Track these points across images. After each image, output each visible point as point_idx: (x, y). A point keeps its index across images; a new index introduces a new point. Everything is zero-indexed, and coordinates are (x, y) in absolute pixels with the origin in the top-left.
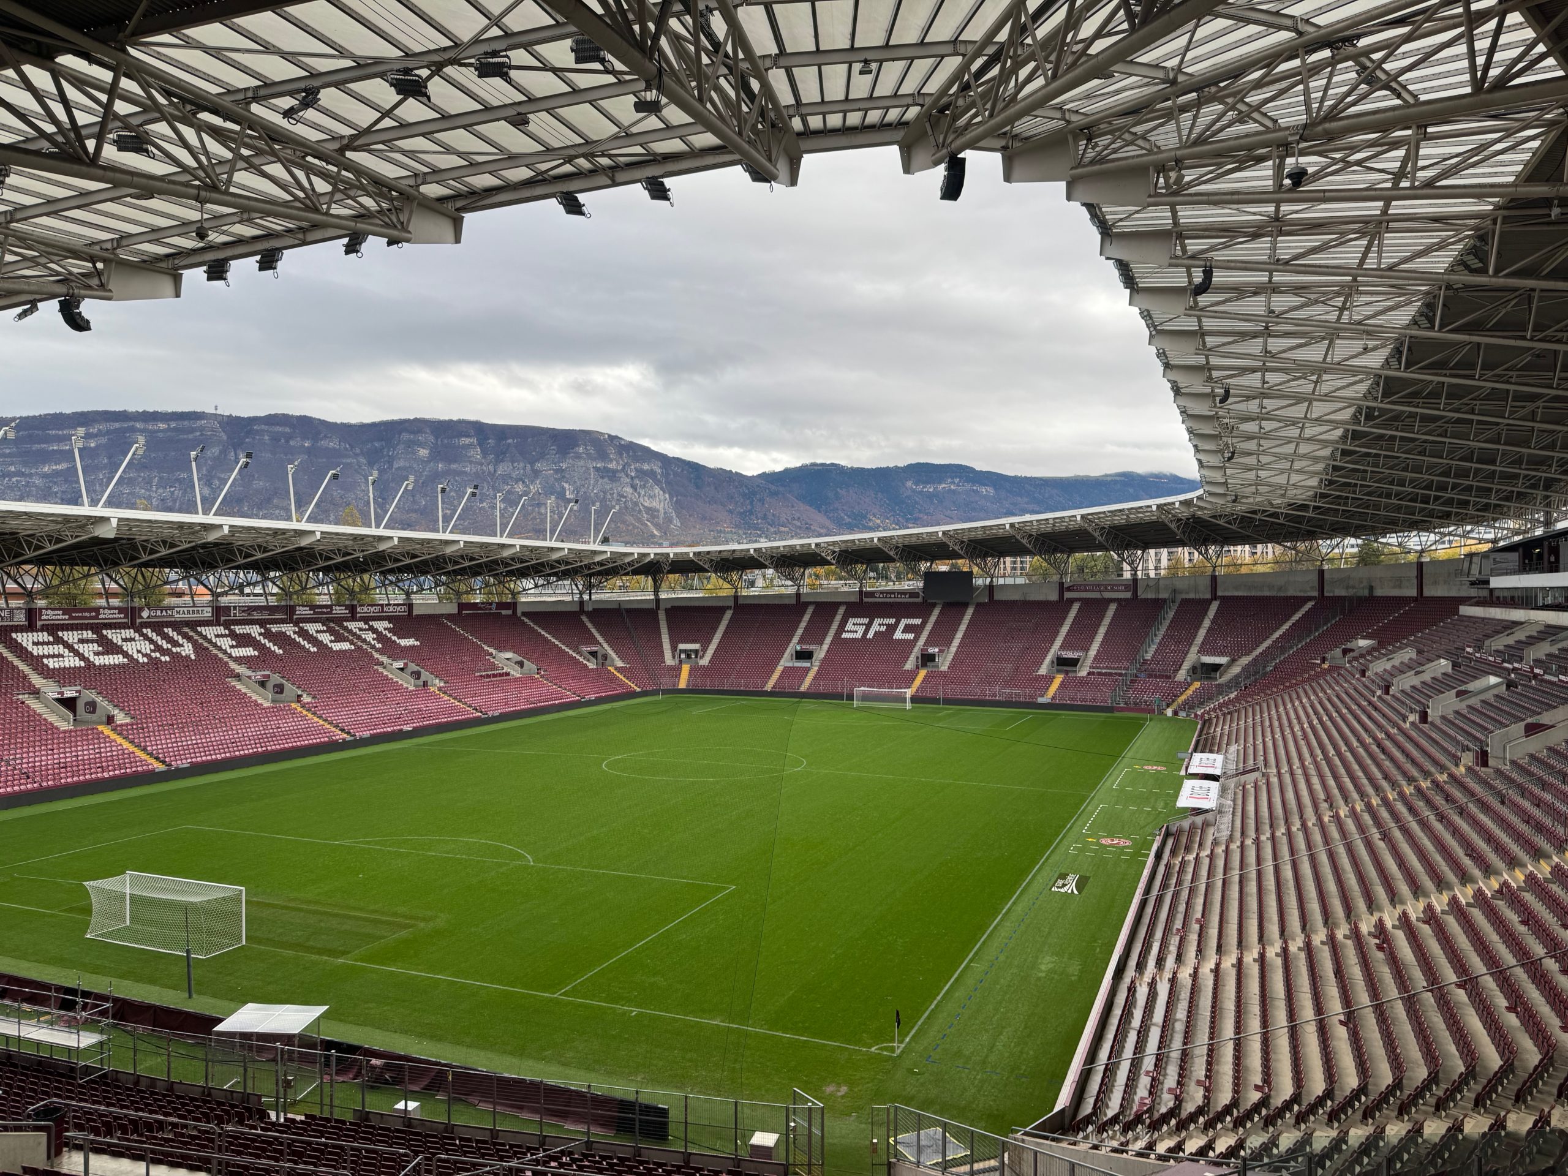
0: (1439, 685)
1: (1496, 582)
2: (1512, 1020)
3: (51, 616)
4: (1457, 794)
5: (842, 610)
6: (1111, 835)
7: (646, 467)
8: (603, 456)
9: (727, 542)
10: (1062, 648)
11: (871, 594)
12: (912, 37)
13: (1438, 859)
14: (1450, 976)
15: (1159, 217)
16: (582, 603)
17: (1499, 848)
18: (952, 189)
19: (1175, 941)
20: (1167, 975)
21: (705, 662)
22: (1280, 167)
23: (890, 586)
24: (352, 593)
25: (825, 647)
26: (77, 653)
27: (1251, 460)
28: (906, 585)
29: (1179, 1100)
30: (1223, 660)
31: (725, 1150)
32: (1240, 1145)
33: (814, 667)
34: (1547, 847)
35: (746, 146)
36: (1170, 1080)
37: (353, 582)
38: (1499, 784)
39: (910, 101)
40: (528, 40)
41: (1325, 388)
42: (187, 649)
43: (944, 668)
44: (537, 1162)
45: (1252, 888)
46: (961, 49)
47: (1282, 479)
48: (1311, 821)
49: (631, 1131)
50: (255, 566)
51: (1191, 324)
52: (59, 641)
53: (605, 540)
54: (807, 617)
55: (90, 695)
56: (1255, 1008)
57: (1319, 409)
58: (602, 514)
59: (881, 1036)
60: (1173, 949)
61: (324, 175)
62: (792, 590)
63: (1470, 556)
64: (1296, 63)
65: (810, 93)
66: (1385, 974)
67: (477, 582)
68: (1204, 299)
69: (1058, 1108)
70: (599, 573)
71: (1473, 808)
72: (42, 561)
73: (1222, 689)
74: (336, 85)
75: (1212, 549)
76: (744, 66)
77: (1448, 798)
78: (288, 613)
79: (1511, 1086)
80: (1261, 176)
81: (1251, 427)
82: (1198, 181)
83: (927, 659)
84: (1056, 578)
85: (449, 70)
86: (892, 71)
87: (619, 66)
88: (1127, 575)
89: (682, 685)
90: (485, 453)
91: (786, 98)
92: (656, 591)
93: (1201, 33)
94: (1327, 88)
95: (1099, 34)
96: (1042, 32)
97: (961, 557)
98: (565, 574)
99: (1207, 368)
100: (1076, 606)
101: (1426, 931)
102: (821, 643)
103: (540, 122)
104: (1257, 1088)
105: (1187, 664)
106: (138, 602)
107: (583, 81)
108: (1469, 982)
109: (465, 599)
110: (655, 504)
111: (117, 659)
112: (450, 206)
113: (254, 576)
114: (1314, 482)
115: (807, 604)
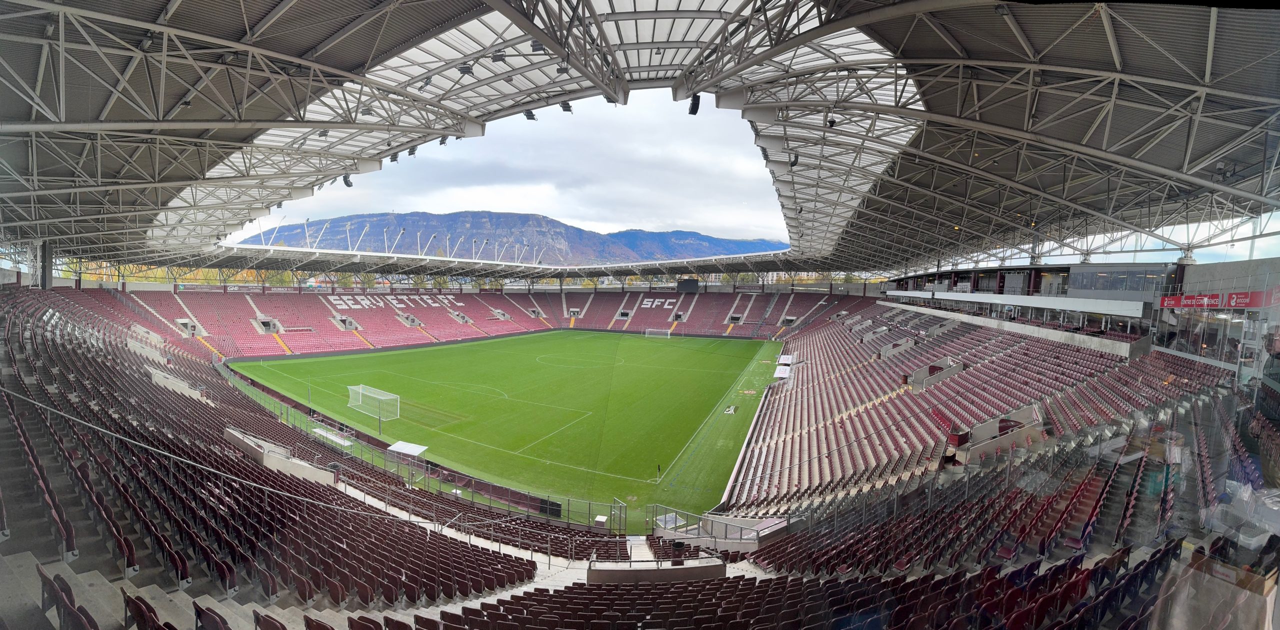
0: (867, 330)
1: (888, 293)
2: (880, 449)
3: (339, 290)
4: (870, 369)
5: (642, 295)
6: (748, 390)
7: (558, 230)
8: (540, 225)
9: (592, 264)
10: (734, 313)
11: (655, 288)
12: (679, 38)
13: (862, 393)
14: (863, 435)
15: (778, 130)
16: (529, 290)
17: (881, 388)
18: (694, 110)
19: (770, 430)
20: (767, 444)
21: (581, 316)
22: (826, 117)
23: (663, 285)
24: (440, 284)
25: (634, 311)
26: (347, 304)
27: (809, 238)
28: (671, 285)
29: (768, 494)
30: (794, 318)
31: (585, 522)
32: (789, 509)
33: (629, 319)
34: (896, 387)
35: (605, 87)
36: (765, 487)
37: (440, 279)
38: (883, 365)
39: (677, 67)
40: (512, 43)
41: (837, 212)
42: (382, 304)
43: (685, 321)
44: (507, 521)
45: (799, 408)
46: (700, 45)
47: (820, 247)
48: (822, 380)
49: (546, 512)
50: (405, 273)
51: (789, 178)
52: (341, 299)
53: (540, 263)
54: (626, 298)
55: (350, 319)
56: (797, 455)
57: (835, 220)
58: (539, 251)
59: (651, 476)
60: (769, 434)
61: (433, 112)
62: (620, 286)
63: (881, 282)
64: (834, 74)
65: (634, 63)
66: (842, 437)
67: (487, 280)
68: (795, 168)
69: (722, 501)
70: (537, 277)
71: (875, 374)
72: (337, 271)
73: (793, 330)
74: (438, 74)
75: (793, 273)
76: (605, 49)
77: (867, 371)
78: (416, 291)
79: (878, 472)
80: (818, 119)
81: (809, 224)
82: (795, 117)
83: (678, 317)
84: (733, 283)
85: (481, 60)
86: (670, 53)
87: (551, 52)
88: (761, 283)
89: (571, 326)
90: (492, 225)
91: (623, 64)
92: (561, 286)
93: (800, 52)
94: (845, 88)
95: (759, 45)
96: (734, 41)
97: (693, 273)
98: (523, 277)
99: (794, 198)
100: (740, 295)
101: (856, 419)
102: (632, 309)
103: (518, 79)
104: (796, 486)
105: (781, 320)
106: (366, 286)
107: (536, 59)
108: (868, 437)
109: (483, 287)
110: (561, 247)
111: (359, 307)
112: (480, 120)
113: (405, 277)
114: (831, 249)
115: (627, 292)
